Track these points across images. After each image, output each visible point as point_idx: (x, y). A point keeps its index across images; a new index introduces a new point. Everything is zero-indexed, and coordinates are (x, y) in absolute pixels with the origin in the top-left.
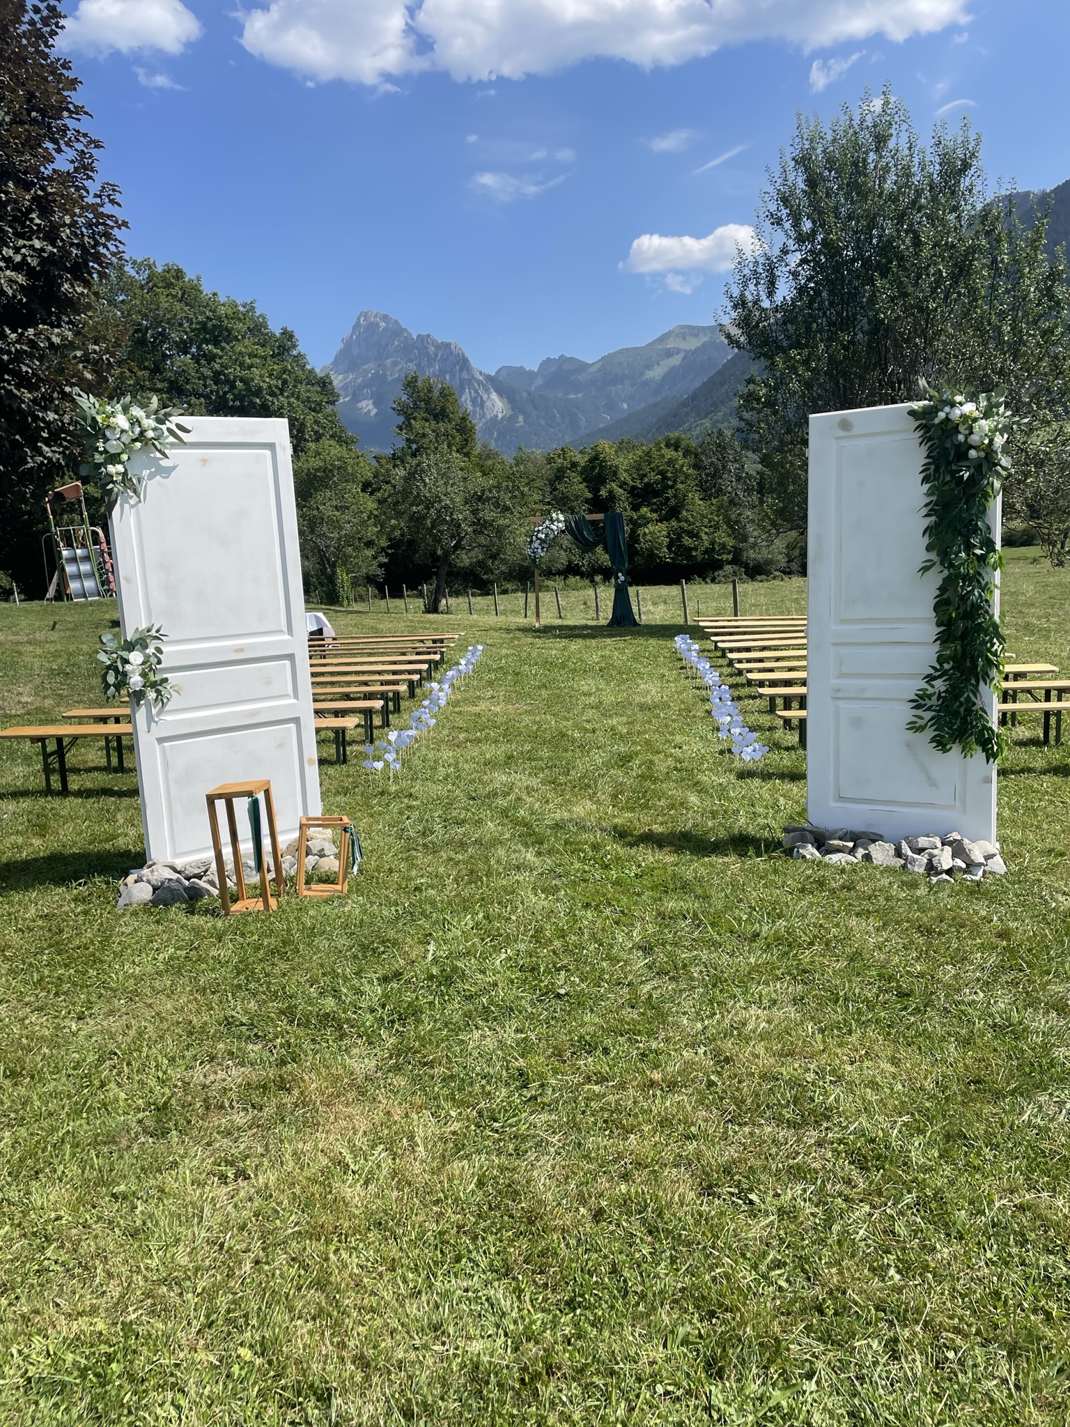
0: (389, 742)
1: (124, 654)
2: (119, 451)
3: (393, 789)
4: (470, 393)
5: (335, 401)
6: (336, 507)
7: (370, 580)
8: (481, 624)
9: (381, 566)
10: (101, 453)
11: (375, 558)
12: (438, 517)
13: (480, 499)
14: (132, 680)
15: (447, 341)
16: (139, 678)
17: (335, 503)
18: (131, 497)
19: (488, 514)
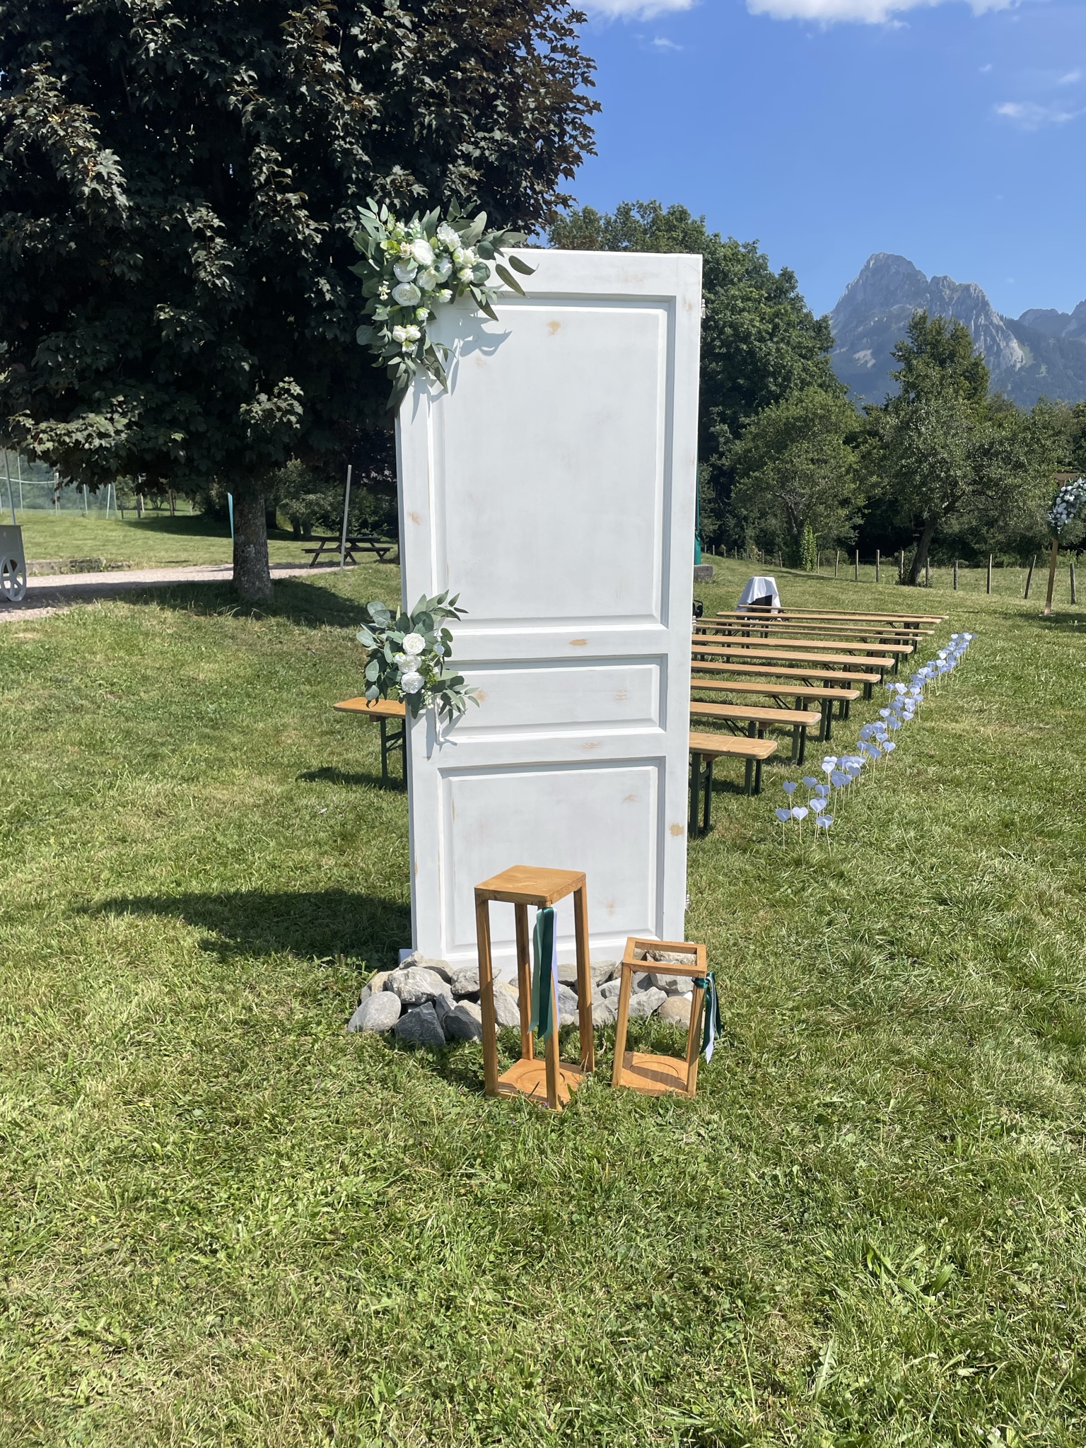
0: (822, 777)
1: (396, 636)
2: (414, 302)
3: (817, 857)
4: (985, 340)
5: (828, 348)
6: (812, 460)
7: (841, 542)
8: (969, 603)
9: (854, 528)
10: (385, 304)
11: (849, 518)
12: (931, 473)
13: (986, 453)
14: (405, 678)
15: (965, 282)
16: (417, 676)
17: (810, 456)
18: (432, 384)
19: (996, 470)
